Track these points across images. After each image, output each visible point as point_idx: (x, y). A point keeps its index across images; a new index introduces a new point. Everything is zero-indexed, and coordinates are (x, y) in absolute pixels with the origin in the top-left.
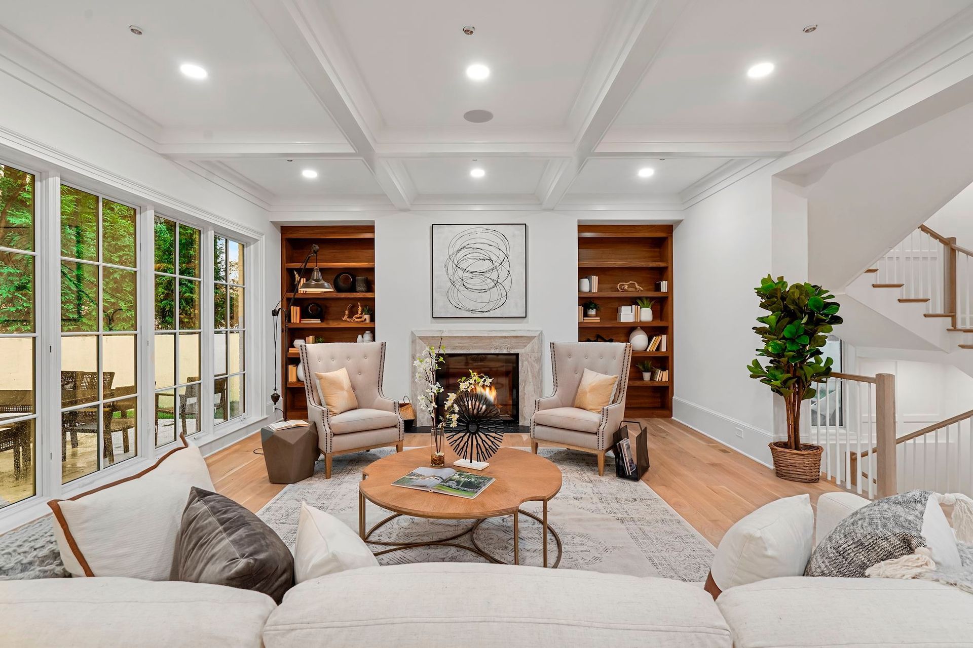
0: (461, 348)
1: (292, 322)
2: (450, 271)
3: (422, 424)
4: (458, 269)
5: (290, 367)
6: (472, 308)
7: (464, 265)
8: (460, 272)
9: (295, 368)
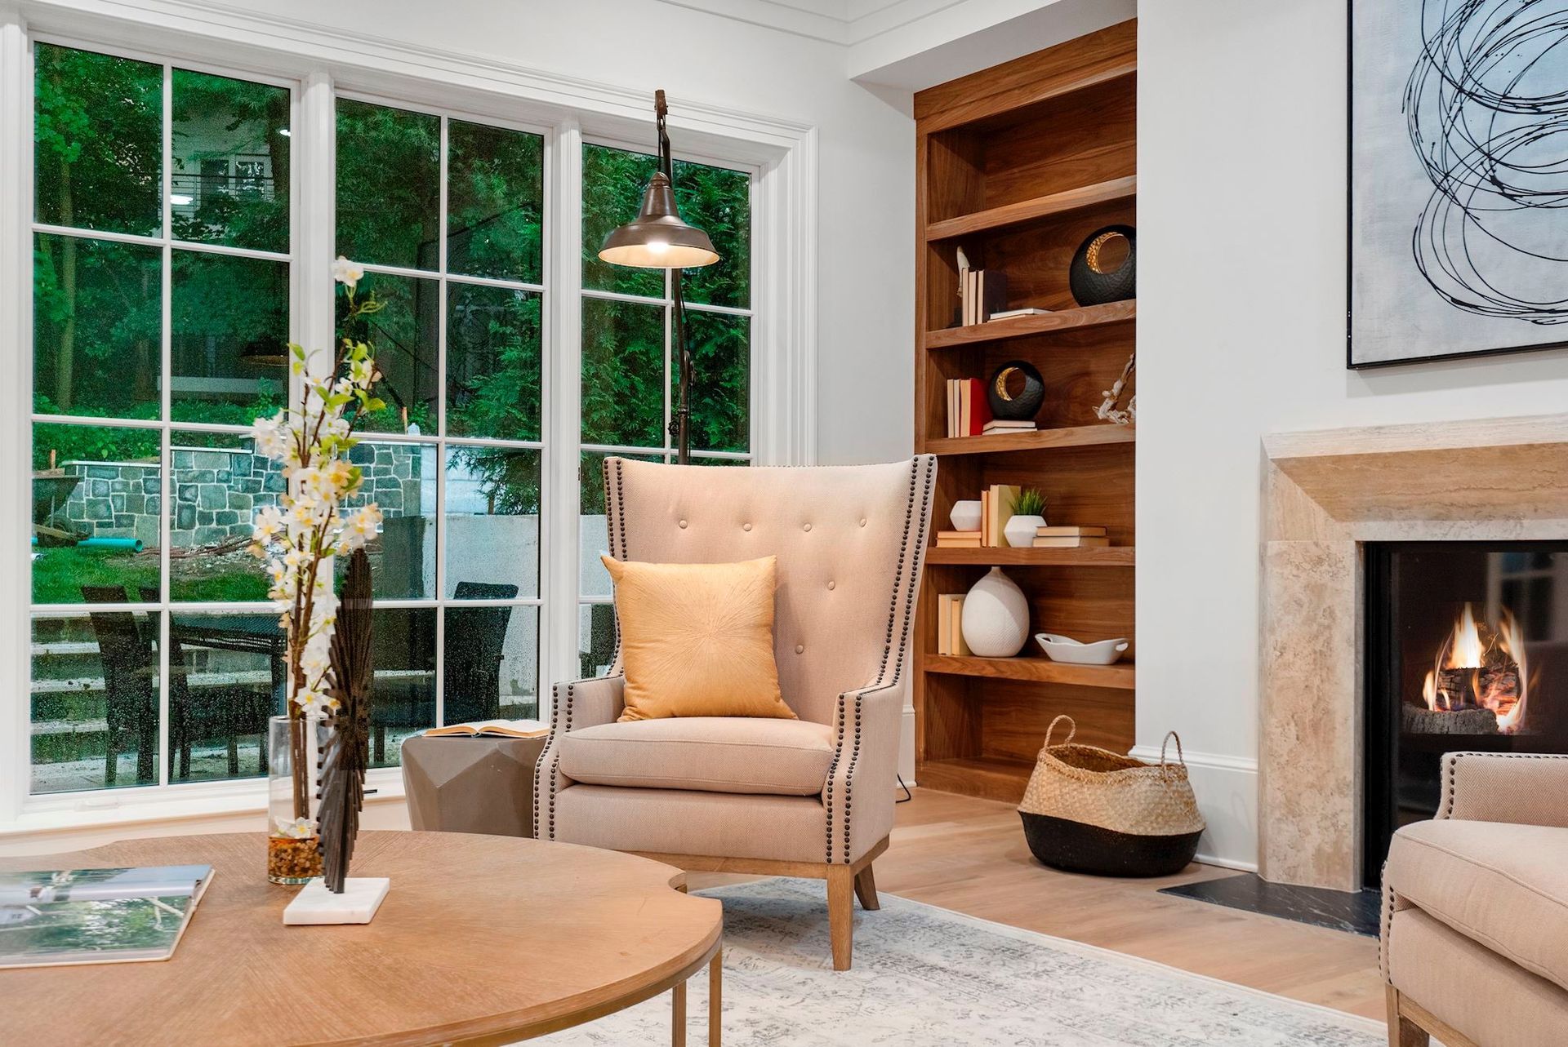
0: (1480, 511)
1: (951, 435)
2: (1431, 124)
3: (1292, 871)
4: (1470, 105)
5: (944, 600)
6: (1534, 297)
7: (1496, 77)
8: (1477, 117)
9: (957, 604)
